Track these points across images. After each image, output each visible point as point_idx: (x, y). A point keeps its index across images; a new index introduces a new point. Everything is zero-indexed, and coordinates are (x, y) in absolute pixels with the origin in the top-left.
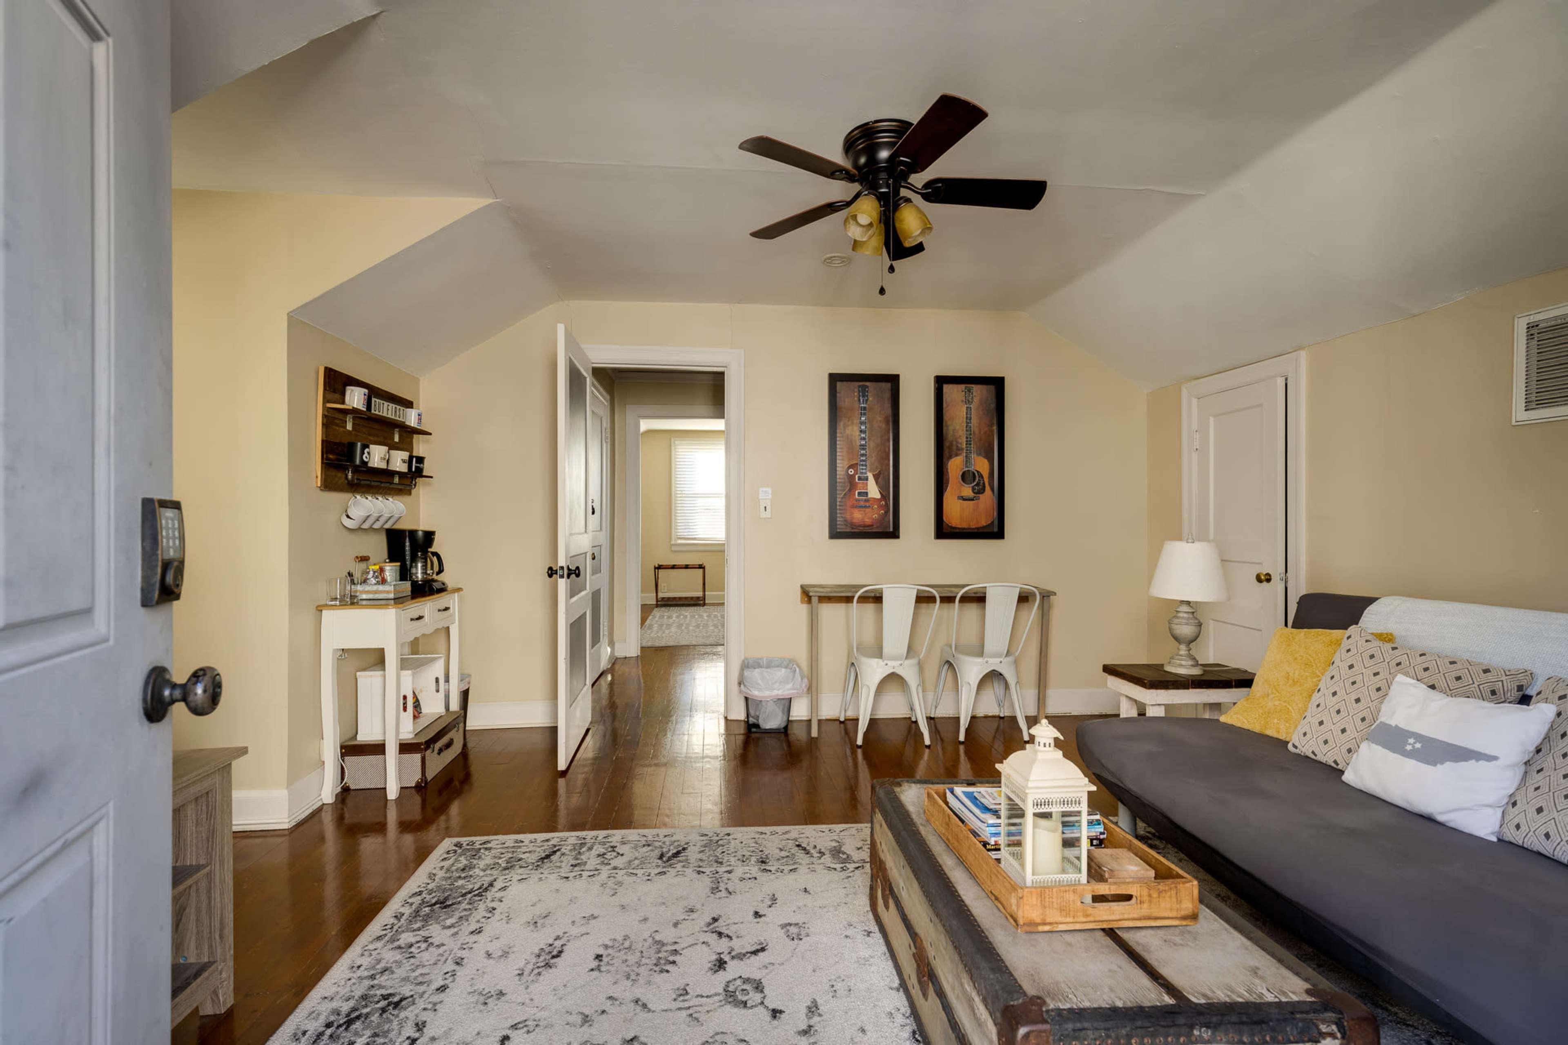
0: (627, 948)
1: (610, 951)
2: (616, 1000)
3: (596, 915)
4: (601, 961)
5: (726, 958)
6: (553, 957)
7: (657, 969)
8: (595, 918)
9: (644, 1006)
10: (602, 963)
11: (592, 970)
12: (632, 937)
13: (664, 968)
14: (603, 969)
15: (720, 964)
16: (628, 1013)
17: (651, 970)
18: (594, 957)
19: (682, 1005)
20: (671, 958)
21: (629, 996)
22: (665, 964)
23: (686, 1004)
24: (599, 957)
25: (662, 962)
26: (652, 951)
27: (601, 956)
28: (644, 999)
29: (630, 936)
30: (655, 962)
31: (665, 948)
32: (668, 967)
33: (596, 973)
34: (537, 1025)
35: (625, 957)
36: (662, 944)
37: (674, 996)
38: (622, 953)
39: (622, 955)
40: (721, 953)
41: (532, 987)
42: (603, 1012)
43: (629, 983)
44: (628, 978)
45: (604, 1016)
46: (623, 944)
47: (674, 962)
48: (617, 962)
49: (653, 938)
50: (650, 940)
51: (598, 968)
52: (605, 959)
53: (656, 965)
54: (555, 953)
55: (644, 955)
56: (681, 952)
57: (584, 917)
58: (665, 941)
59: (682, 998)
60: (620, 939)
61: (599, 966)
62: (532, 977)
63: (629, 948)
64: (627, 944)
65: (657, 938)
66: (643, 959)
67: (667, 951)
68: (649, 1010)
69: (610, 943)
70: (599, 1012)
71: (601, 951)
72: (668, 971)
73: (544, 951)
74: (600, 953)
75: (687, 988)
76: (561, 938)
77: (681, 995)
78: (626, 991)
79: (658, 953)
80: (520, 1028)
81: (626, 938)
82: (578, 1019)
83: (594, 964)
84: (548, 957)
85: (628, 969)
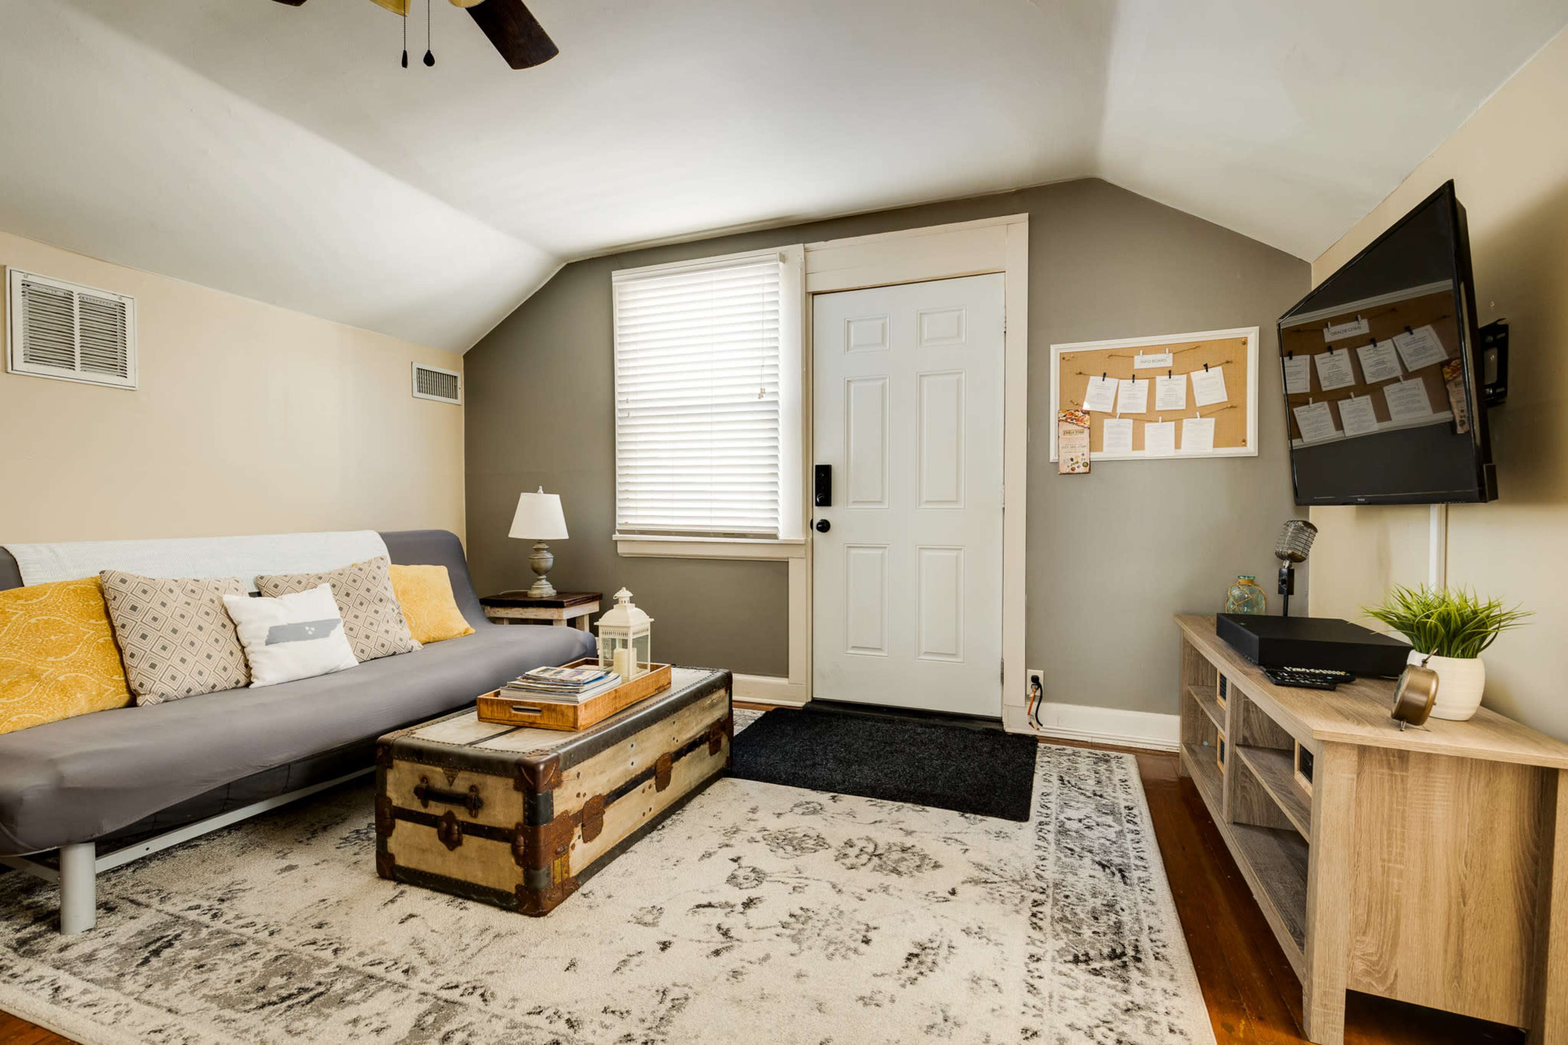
0: (833, 943)
1: (853, 945)
2: (857, 897)
3: (861, 1003)
4: (865, 936)
5: (740, 908)
6: (917, 955)
7: (810, 914)
8: (862, 998)
9: (834, 887)
10: (864, 933)
11: (875, 928)
12: (822, 956)
13: (803, 913)
14: (864, 927)
15: (748, 904)
16: (849, 885)
17: (817, 914)
18: (871, 944)
19: (802, 880)
20: (793, 920)
21: (844, 897)
22: (800, 916)
23: (798, 880)
24: (867, 941)
25: (802, 919)
26: (807, 933)
27: (863, 941)
28: (834, 892)
29: (826, 958)
30: (810, 921)
31: (793, 932)
32: (799, 912)
33: (871, 925)
34: (927, 895)
35: (838, 933)
36: (795, 939)
37: (806, 888)
38: (840, 939)
39: (841, 936)
40: (741, 913)
41: (936, 929)
42: (870, 891)
43: (841, 908)
44: (841, 912)
45: (869, 888)
46: (836, 950)
47: (792, 915)
48: (848, 930)
49: (800, 948)
50: (805, 946)
51: (868, 928)
52: (860, 937)
53: (810, 918)
54: (915, 960)
55: (818, 931)
56: (780, 924)
57: (877, 1005)
58: (790, 939)
59: (801, 885)
60: (838, 957)
61: (867, 931)
62: (938, 941)
63: (830, 943)
64: (831, 949)
65: (796, 946)
66: (820, 926)
67: (793, 929)
68: (831, 883)
69: (851, 954)
70: (873, 892)
71: (863, 947)
72: (802, 909)
73: (928, 967)
74: (864, 945)
75: (792, 891)
76: (909, 978)
77: (800, 887)
78: (847, 903)
79: (803, 929)
80: (941, 897)
81: (830, 957)
82: (891, 890)
83: (871, 935)
84: (922, 958)
85: (839, 920)
